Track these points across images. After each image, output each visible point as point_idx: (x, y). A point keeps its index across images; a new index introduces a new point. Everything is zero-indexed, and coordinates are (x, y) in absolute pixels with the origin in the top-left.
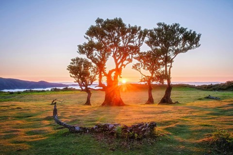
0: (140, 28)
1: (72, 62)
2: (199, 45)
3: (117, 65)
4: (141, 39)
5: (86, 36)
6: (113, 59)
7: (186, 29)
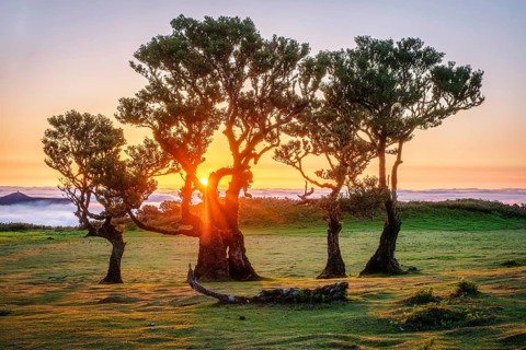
0: (306, 48)
1: (53, 129)
2: (482, 100)
3: (238, 157)
4: (310, 85)
5: (137, 62)
6: (225, 140)
7: (442, 55)
